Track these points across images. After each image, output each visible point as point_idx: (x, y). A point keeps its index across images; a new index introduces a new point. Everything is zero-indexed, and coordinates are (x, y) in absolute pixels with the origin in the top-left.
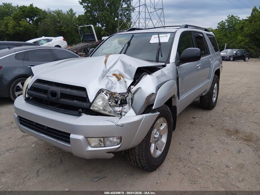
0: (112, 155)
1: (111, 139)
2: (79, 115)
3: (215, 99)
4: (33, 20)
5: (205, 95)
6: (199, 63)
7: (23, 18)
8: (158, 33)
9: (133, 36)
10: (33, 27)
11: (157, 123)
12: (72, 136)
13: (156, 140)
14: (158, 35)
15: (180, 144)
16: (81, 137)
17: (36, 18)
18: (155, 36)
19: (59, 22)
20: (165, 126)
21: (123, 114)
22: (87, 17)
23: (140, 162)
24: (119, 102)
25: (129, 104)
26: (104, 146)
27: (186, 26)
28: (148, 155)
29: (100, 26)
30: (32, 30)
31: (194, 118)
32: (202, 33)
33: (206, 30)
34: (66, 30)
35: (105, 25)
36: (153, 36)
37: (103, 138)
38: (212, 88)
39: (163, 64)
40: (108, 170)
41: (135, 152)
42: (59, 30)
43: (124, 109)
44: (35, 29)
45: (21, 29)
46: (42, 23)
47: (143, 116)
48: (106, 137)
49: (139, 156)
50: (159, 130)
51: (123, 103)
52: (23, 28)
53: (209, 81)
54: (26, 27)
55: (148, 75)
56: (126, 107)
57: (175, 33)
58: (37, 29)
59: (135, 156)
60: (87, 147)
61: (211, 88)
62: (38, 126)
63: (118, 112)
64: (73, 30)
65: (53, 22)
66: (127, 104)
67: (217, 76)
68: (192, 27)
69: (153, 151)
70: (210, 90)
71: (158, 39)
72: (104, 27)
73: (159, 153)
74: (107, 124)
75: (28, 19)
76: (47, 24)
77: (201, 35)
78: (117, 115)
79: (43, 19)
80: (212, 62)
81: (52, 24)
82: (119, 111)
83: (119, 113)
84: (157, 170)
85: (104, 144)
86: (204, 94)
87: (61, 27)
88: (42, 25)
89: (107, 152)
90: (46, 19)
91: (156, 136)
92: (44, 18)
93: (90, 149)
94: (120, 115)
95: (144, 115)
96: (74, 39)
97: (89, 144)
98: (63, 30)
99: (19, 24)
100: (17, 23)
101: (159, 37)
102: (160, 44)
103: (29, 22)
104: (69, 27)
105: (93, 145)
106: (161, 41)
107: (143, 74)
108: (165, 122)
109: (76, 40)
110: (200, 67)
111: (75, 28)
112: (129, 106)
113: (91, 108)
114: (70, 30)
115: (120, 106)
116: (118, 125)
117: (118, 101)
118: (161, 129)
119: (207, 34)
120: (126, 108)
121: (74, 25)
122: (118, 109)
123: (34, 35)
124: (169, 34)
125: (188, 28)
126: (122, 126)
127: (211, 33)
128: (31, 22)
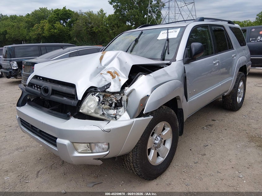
0: (100, 162)
1: (100, 145)
2: (68, 118)
3: (241, 99)
4: (66, 22)
5: (228, 95)
6: (216, 59)
7: (57, 21)
8: (168, 29)
9: (142, 33)
10: (67, 29)
11: (156, 128)
12: (59, 140)
13: (156, 146)
14: (168, 30)
15: (191, 150)
16: (66, 142)
17: (69, 20)
18: (164, 32)
19: (90, 23)
20: (168, 130)
21: (118, 117)
22: (117, 17)
23: (135, 170)
24: (113, 105)
25: (124, 107)
26: (91, 152)
27: (202, 19)
28: (144, 162)
29: (130, 24)
30: (65, 32)
31: (214, 120)
32: (222, 26)
33: (230, 22)
34: (97, 30)
35: (134, 23)
36: (162, 32)
37: (90, 143)
38: (236, 87)
39: (168, 62)
40: (106, 176)
41: (129, 159)
42: (91, 30)
43: (120, 112)
44: (68, 31)
45: (55, 31)
46: (75, 25)
47: (133, 120)
48: (92, 143)
49: (133, 163)
50: (160, 135)
51: (118, 105)
52: (57, 30)
53: (231, 79)
54: (60, 29)
55: (143, 76)
56: (122, 109)
57: (185, 27)
58: (71, 31)
59: (130, 163)
60: (73, 153)
61: (234, 87)
62: (34, 128)
63: (112, 116)
64: (104, 30)
65: (84, 24)
66: (122, 106)
67: (243, 74)
68: (211, 20)
69: (151, 158)
70: (233, 89)
71: (167, 34)
72: (134, 26)
73: (161, 160)
74: (92, 130)
75: (62, 21)
76: (79, 25)
77: (222, 28)
78: (112, 118)
79: (75, 21)
80: (235, 57)
81: (83, 25)
82: (114, 114)
83: (114, 116)
84: (158, 179)
85: (91, 150)
86: (225, 94)
87: (92, 27)
88: (74, 27)
89: (95, 159)
90: (78, 21)
91: (157, 142)
92: (77, 20)
93: (76, 154)
94: (114, 119)
95: (135, 119)
96: (105, 39)
97: (76, 150)
98: (94, 31)
99: (54, 27)
100: (52, 25)
101: (168, 32)
102: (168, 40)
103: (63, 24)
104: (100, 27)
105: (79, 151)
106: (169, 37)
107: (138, 74)
108: (168, 126)
109: (106, 40)
110: (217, 64)
111: (105, 28)
112: (124, 109)
113: (81, 111)
114: (101, 30)
115: (114, 109)
116: (104, 131)
117: (112, 103)
118: (164, 134)
119: (230, 27)
120: (121, 111)
121: (105, 25)
122: (112, 112)
123: (67, 37)
124: (179, 29)
125: (203, 21)
126: (109, 131)
127: (236, 25)
128: (64, 24)
